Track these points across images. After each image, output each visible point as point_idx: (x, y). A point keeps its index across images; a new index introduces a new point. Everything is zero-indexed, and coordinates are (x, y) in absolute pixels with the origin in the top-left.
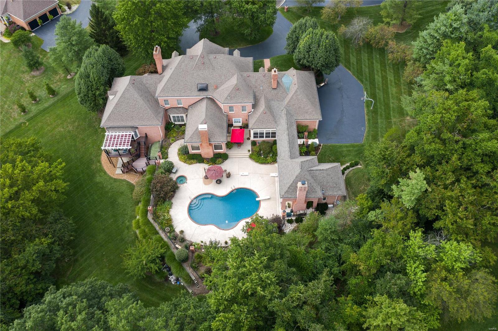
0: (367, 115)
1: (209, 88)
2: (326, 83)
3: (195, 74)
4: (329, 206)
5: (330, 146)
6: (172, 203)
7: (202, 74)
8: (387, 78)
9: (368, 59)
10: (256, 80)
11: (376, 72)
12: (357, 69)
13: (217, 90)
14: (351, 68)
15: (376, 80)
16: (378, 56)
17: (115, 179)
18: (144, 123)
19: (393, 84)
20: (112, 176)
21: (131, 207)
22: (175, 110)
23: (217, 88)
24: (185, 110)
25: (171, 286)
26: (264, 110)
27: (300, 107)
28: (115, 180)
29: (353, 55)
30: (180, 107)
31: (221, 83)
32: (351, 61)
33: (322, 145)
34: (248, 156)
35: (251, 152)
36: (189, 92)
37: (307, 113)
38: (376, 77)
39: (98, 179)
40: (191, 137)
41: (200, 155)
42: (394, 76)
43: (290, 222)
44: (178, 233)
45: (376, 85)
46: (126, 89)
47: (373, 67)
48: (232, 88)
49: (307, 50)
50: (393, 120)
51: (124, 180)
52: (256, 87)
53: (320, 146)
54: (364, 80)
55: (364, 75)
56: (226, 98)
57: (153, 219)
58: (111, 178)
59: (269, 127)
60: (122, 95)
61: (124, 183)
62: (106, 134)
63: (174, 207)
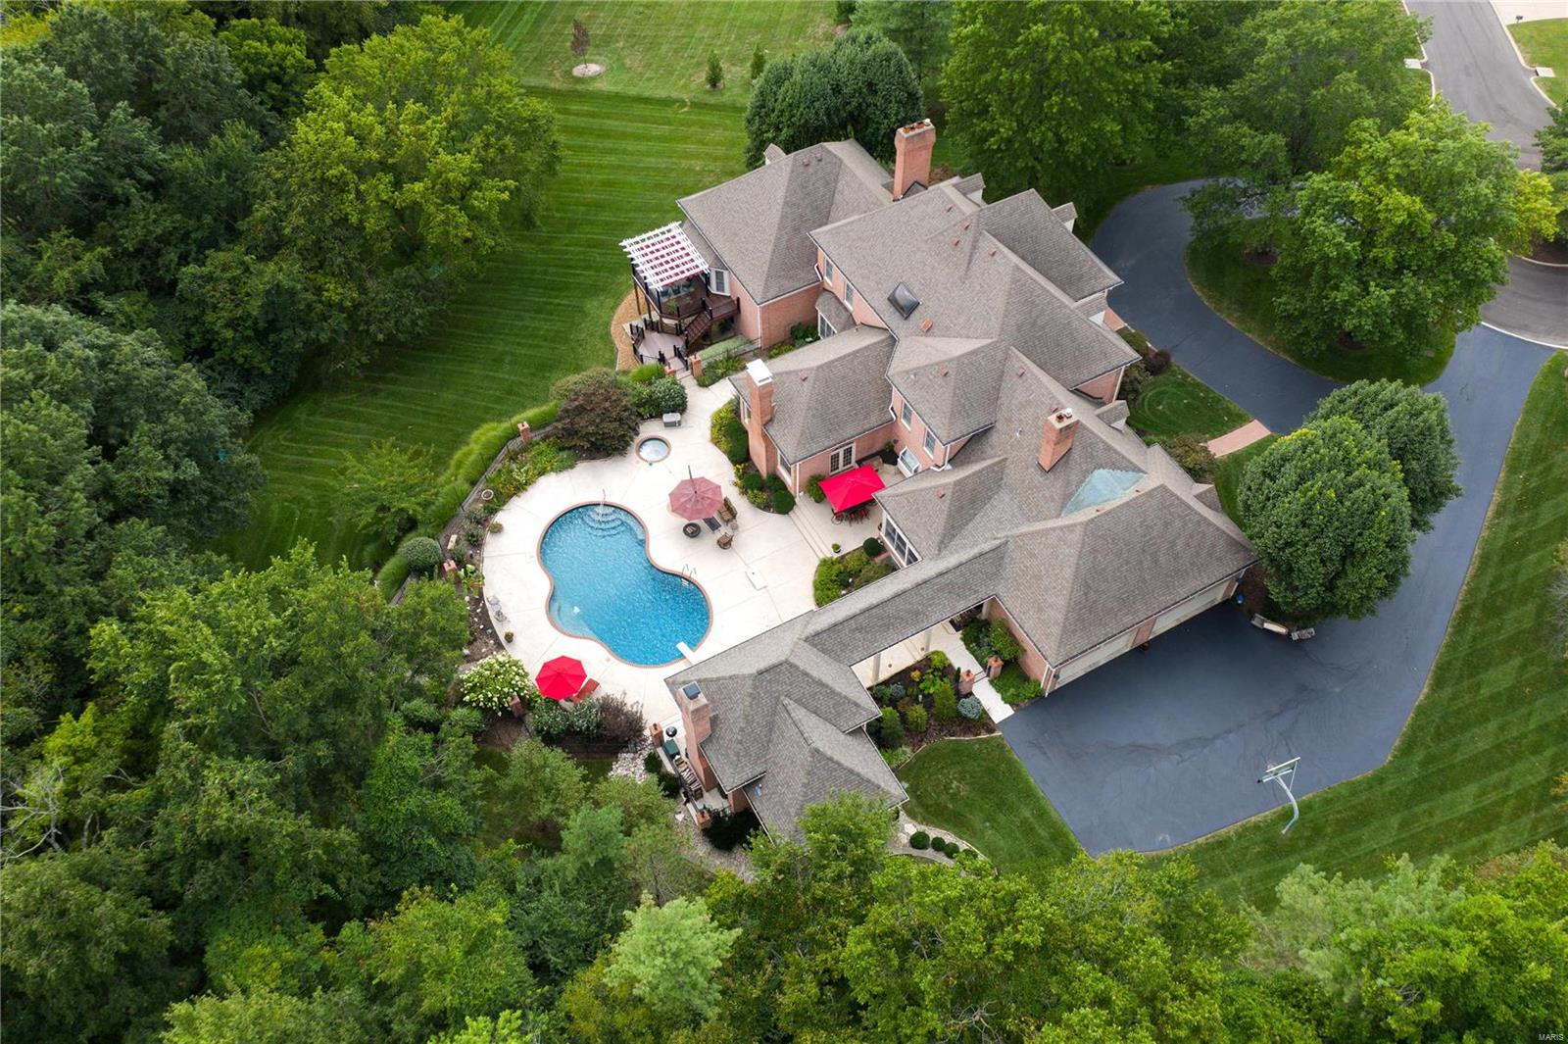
1: (915, 316)
2: (1295, 636)
3: (919, 254)
5: (1010, 762)
6: (572, 467)
7: (933, 268)
8: (1488, 830)
9: (1544, 728)
10: (1028, 402)
11: (1496, 777)
12: (1458, 712)
13: (922, 339)
14: (1448, 690)
15: (1448, 797)
17: (608, 334)
18: (738, 269)
20: (613, 322)
22: (833, 306)
23: (927, 331)
24: (849, 325)
26: (944, 486)
27: (1038, 577)
28: (605, 336)
29: (1523, 667)
30: (846, 310)
31: (948, 328)
32: (1491, 674)
33: (998, 734)
34: (822, 557)
35: (836, 556)
36: (873, 284)
37: (1040, 610)
38: (1472, 789)
39: (591, 305)
43: (653, 764)
44: (493, 525)
45: (1425, 806)
48: (936, 360)
51: (614, 353)
52: (1009, 421)
53: (991, 730)
54: (1420, 755)
55: (1446, 745)
56: (907, 372)
58: (607, 325)
59: (914, 538)
61: (608, 355)
62: (672, 226)
63: (566, 476)
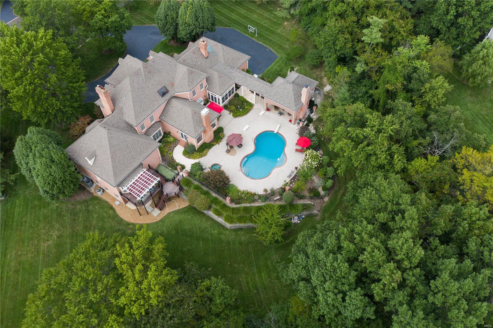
0: (259, 41)
1: (168, 88)
3: (150, 85)
4: (313, 99)
6: (233, 184)
7: (154, 81)
8: (241, 13)
10: (191, 59)
11: (229, 15)
13: (175, 86)
15: (236, 19)
16: (218, 5)
18: (147, 154)
19: (249, 14)
20: (155, 221)
21: (201, 222)
22: (152, 129)
23: (173, 85)
24: (160, 122)
25: (300, 225)
27: (233, 59)
28: (162, 220)
30: (153, 124)
31: (173, 78)
33: (261, 75)
34: (233, 117)
35: (231, 114)
36: (156, 102)
37: (239, 59)
38: (233, 17)
40: (195, 131)
41: (204, 144)
42: (244, 9)
44: (264, 193)
46: (109, 138)
47: (223, 13)
48: (187, 75)
49: (195, 19)
50: (279, 31)
51: (170, 213)
52: (195, 65)
54: (229, 25)
55: (224, 22)
57: (236, 204)
58: (156, 223)
59: (230, 85)
60: (110, 145)
61: (172, 215)
63: (237, 184)
